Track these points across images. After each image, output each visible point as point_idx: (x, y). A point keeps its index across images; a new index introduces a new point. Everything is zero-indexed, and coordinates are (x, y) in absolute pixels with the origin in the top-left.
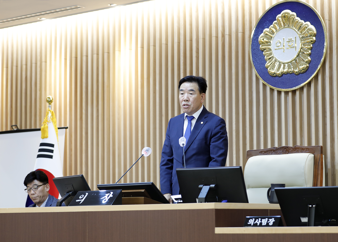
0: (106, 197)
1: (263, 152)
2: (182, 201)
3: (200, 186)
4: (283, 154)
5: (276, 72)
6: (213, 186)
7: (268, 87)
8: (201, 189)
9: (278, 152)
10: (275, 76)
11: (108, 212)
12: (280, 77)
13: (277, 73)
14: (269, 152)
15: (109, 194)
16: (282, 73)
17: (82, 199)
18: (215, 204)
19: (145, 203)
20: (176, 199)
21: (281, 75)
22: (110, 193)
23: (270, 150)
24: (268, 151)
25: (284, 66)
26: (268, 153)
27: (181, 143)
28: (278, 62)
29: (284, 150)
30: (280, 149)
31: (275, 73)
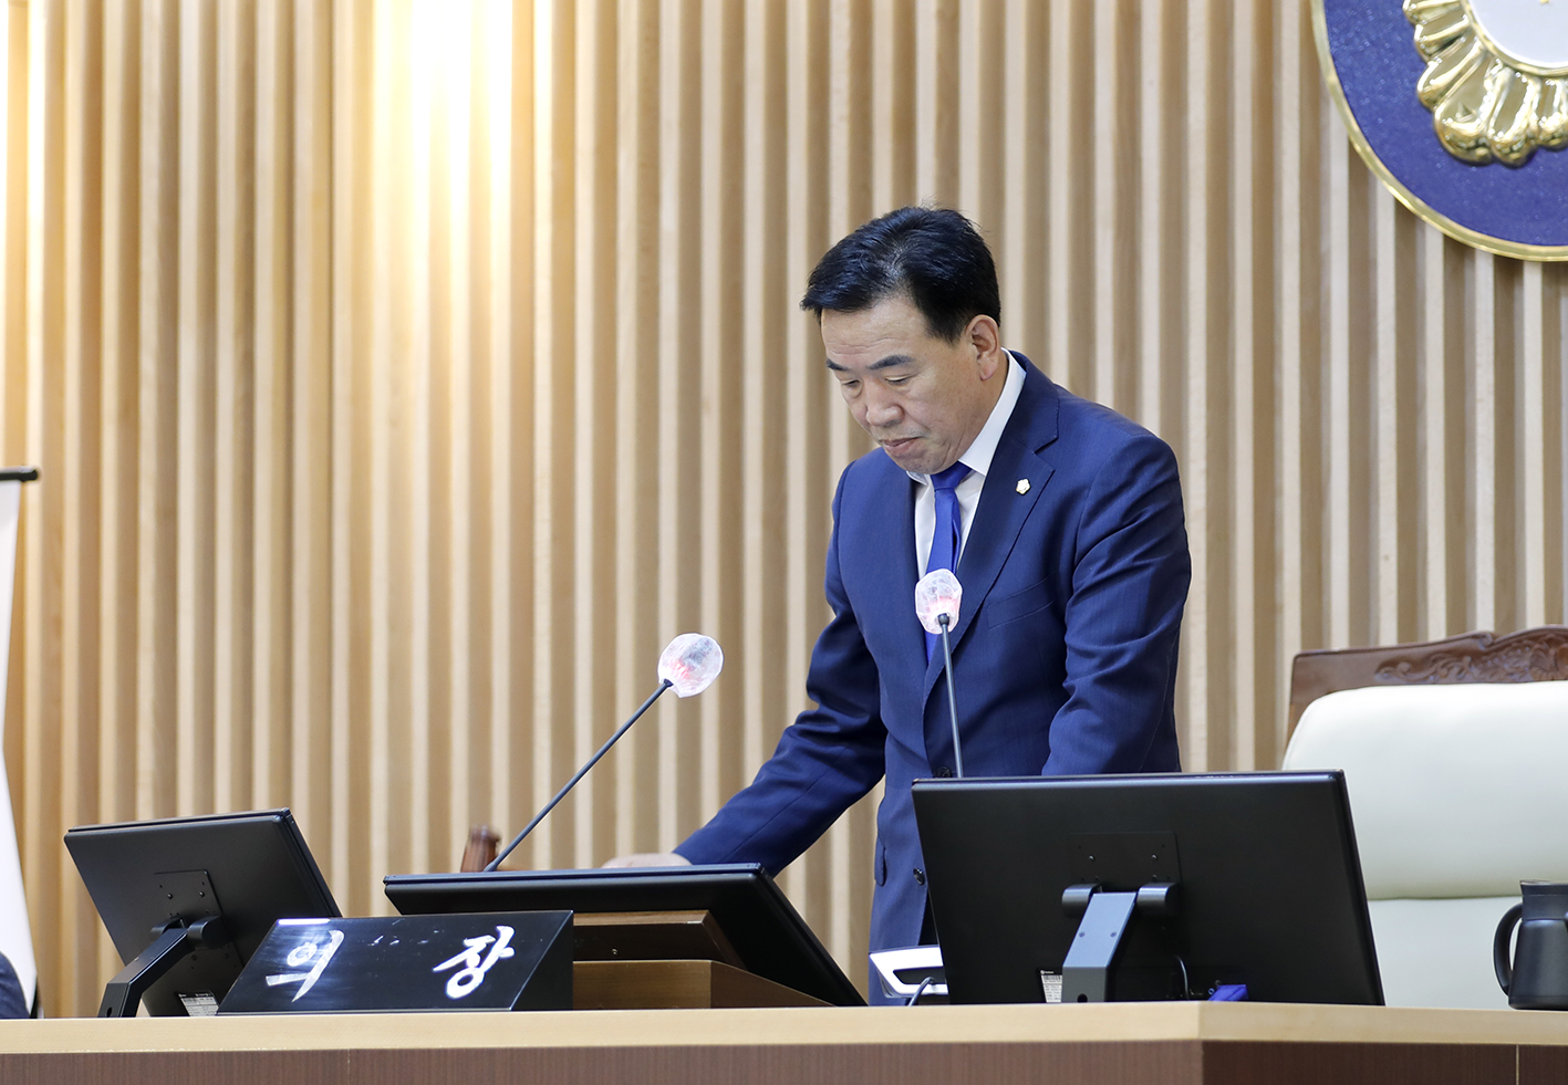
0: (470, 955)
1: (1404, 666)
2: (942, 989)
3: (1073, 894)
4: (1540, 680)
5: (1491, 132)
6: (1156, 892)
7: (1437, 228)
8: (1078, 911)
9: (1506, 666)
10: (1484, 157)
11: (491, 1053)
12: (1513, 167)
13: (1497, 139)
14: (1441, 663)
15: (489, 939)
16: (1528, 139)
17: (306, 969)
18: (1202, 1010)
19: (721, 999)
20: (905, 975)
21: (1525, 152)
22: (497, 936)
23: (1449, 652)
24: (1435, 661)
25: (1547, 95)
26: (1433, 669)
27: (928, 610)
28: (1505, 65)
29: (1546, 652)
30: (1515, 648)
31: (1482, 141)
